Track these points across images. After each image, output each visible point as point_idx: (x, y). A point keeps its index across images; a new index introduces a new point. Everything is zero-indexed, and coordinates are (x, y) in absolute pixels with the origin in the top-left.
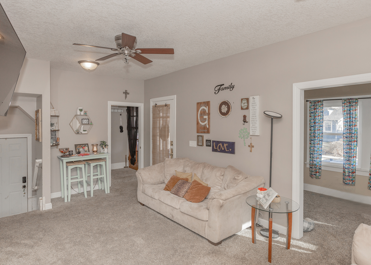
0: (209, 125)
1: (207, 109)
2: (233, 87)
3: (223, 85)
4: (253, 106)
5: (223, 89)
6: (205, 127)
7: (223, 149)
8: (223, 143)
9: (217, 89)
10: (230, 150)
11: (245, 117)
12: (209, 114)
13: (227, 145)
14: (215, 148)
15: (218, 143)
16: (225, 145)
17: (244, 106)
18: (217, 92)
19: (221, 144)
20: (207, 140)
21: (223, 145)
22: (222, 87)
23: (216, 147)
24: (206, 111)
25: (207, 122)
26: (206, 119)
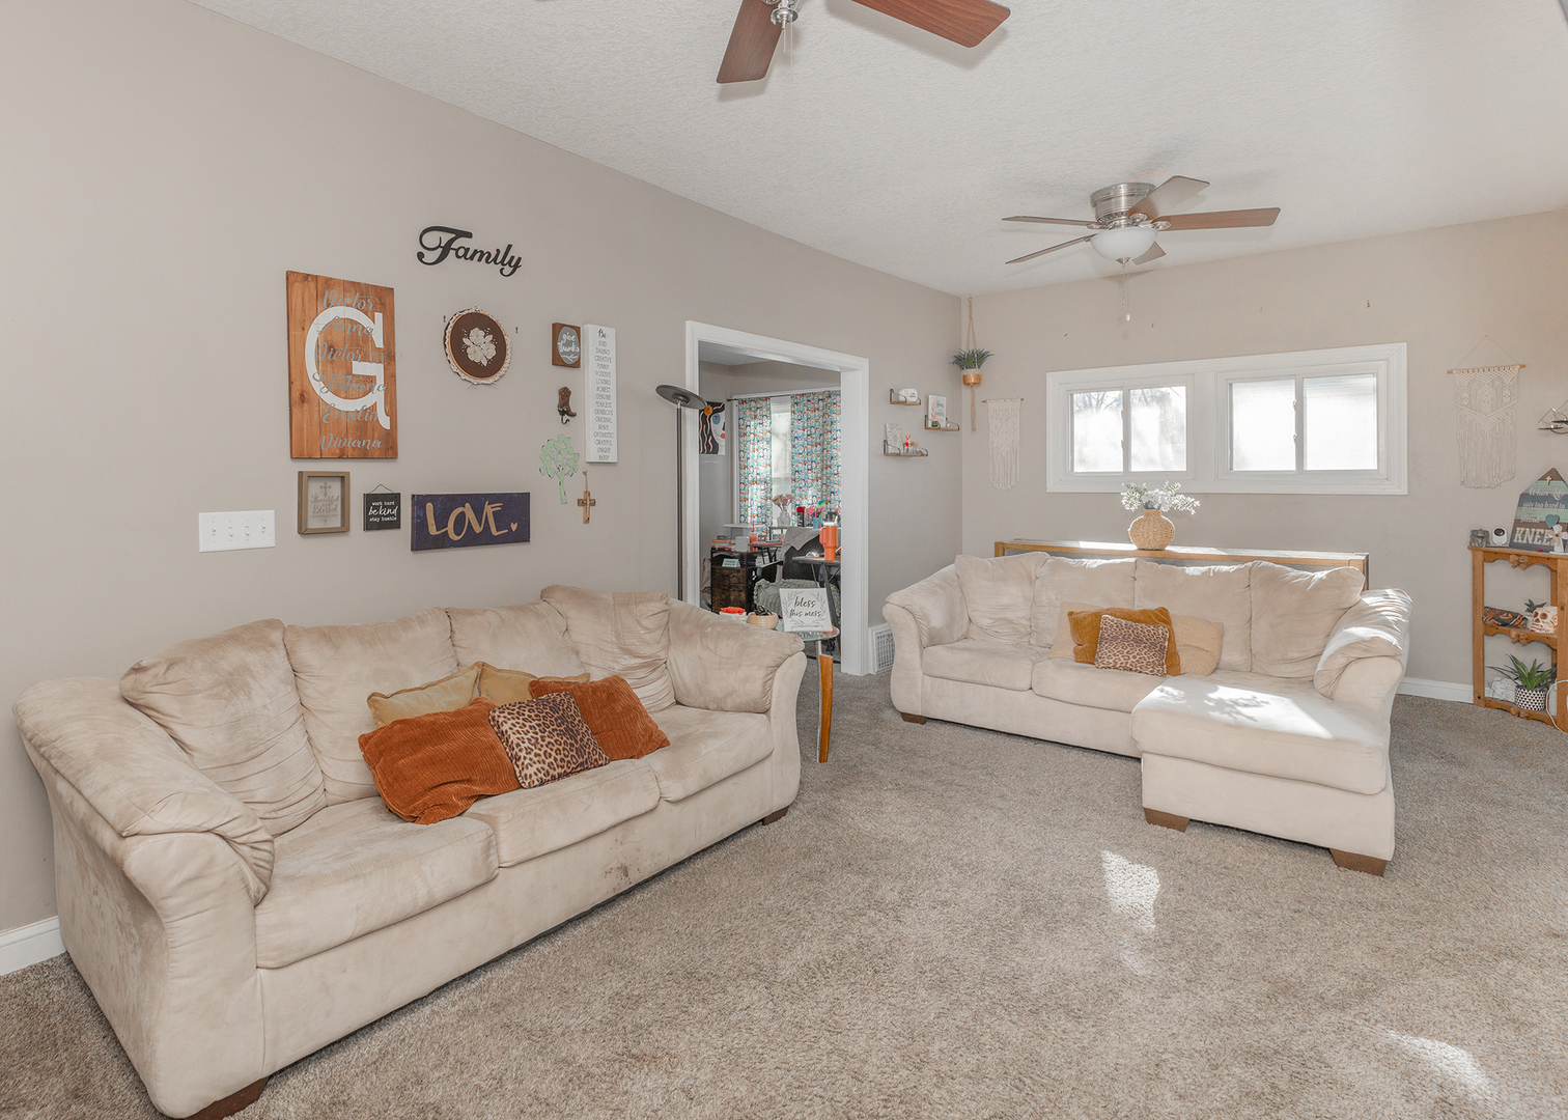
0: (392, 413)
1: (376, 328)
2: (516, 266)
3: (469, 235)
4: (599, 359)
5: (467, 255)
6: (364, 424)
7: (478, 529)
8: (477, 501)
9: (432, 239)
10: (514, 527)
11: (565, 394)
12: (389, 357)
13: (497, 507)
14: (433, 530)
15: (447, 504)
16: (489, 510)
17: (570, 353)
18: (430, 257)
19: (468, 510)
20: (370, 499)
21: (478, 512)
22: (461, 242)
23: (441, 522)
24: (367, 337)
25: (377, 397)
26: (370, 380)
